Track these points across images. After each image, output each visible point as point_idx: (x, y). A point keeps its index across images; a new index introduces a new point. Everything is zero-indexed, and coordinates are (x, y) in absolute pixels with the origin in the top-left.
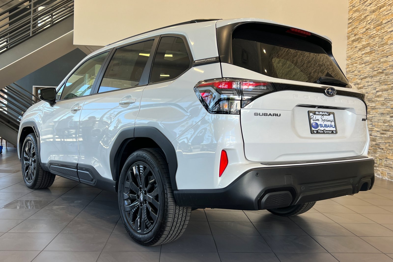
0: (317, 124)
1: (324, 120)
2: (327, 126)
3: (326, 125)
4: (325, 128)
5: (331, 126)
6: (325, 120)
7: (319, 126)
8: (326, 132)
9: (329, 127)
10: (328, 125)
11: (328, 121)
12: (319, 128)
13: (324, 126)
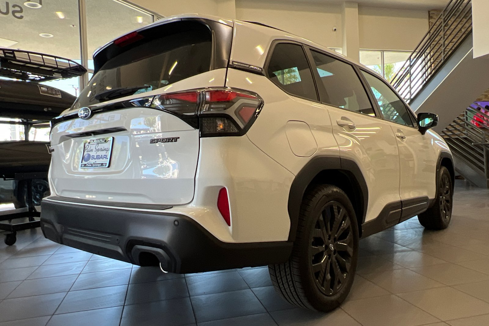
0: (89, 155)
1: (98, 150)
2: (100, 157)
3: (98, 156)
4: (96, 160)
5: (105, 156)
6: (100, 149)
7: (91, 158)
8: (95, 165)
9: (102, 158)
10: (102, 156)
11: (104, 150)
12: (90, 160)
13: (95, 158)
